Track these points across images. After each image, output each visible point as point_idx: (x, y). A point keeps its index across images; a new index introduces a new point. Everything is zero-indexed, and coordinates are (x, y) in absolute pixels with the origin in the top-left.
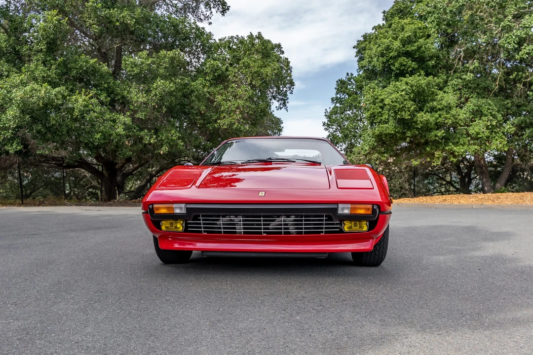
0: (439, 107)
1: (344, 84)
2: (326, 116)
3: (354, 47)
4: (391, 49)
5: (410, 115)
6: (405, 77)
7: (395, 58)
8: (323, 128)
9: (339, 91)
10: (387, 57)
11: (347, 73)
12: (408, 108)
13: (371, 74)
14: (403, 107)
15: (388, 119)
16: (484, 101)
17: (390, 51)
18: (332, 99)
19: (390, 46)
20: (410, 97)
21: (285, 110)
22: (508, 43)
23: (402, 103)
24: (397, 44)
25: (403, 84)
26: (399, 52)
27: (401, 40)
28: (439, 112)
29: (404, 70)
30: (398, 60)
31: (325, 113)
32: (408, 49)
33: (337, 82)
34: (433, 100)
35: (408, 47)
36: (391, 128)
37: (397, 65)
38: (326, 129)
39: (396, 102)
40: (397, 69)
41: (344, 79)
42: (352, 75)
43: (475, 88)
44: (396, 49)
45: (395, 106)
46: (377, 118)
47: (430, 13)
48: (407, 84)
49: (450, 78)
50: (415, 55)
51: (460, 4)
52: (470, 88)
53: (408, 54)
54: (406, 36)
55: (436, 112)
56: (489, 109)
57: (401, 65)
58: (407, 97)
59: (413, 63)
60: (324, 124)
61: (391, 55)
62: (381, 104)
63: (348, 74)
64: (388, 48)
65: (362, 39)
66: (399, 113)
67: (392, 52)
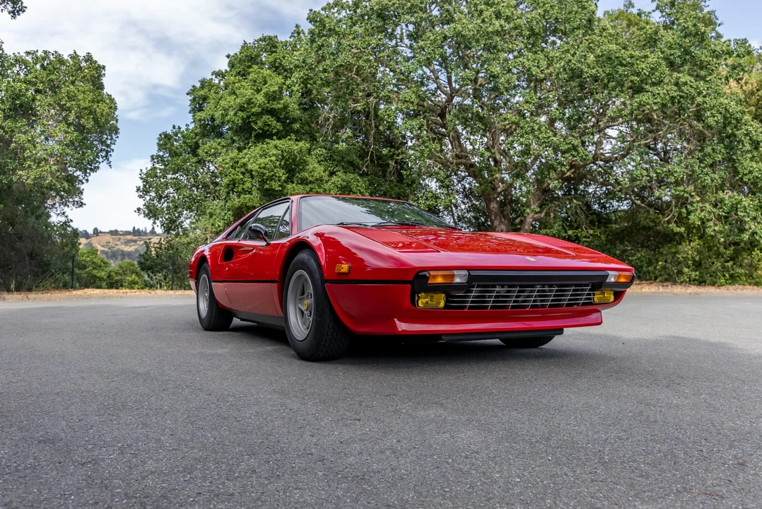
0: (311, 179)
1: (169, 139)
2: (142, 178)
3: (188, 94)
4: (253, 103)
5: (280, 186)
6: (272, 139)
7: (259, 115)
8: (137, 194)
9: (160, 147)
10: (248, 112)
12: (279, 177)
13: (210, 129)
14: (273, 175)
15: (251, 189)
16: (352, 176)
17: (252, 105)
18: (152, 157)
19: (251, 99)
20: (280, 164)
21: (108, 166)
22: (388, 115)
23: (273, 171)
24: (260, 98)
25: (275, 147)
26: (263, 109)
27: (266, 95)
28: (310, 185)
29: (268, 130)
30: (262, 117)
31: (141, 174)
32: (273, 106)
33: (160, 135)
34: (303, 170)
35: (273, 104)
36: (256, 200)
37: (260, 123)
38: (140, 197)
39: (264, 168)
40: (259, 129)
41: (169, 132)
42: (180, 128)
43: (339, 162)
44: (260, 104)
45: (262, 173)
46: (238, 187)
47: (298, 67)
48: (276, 147)
49: (314, 147)
50: (281, 114)
51: (339, 63)
52: (334, 160)
53: (272, 112)
54: (272, 90)
55: (307, 184)
56: (358, 186)
57: (266, 124)
58: (278, 163)
59: (278, 124)
60: (138, 190)
61: (253, 110)
62: (243, 170)
63: (174, 127)
64: (249, 102)
65: (198, 85)
66: (268, 182)
67: (255, 106)
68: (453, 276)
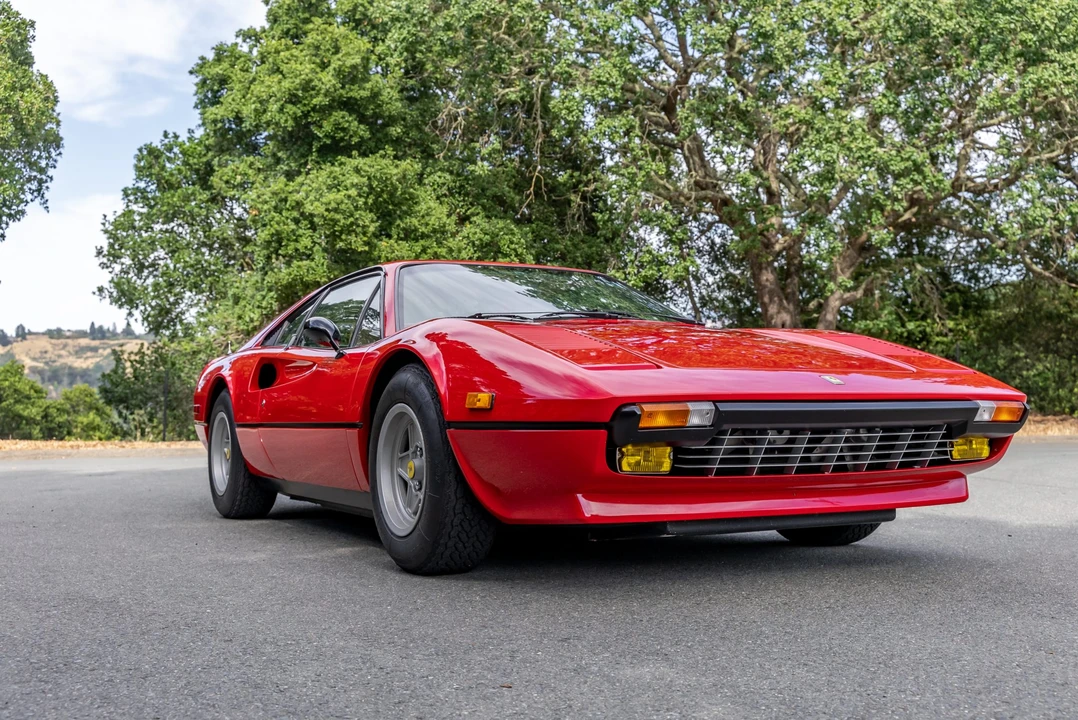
0: (423, 229)
1: (157, 157)
2: (106, 232)
3: (191, 73)
4: (313, 89)
5: (366, 243)
6: (350, 156)
7: (325, 111)
8: (97, 261)
9: (141, 172)
10: (305, 105)
11: (165, 132)
12: (364, 227)
13: (233, 138)
14: (352, 224)
15: (311, 249)
16: (501, 224)
17: (313, 92)
18: (125, 192)
19: (311, 80)
20: (366, 203)
21: (42, 208)
22: (567, 108)
23: (352, 215)
24: (328, 79)
25: (354, 171)
26: (333, 100)
27: (339, 72)
28: (422, 242)
29: (342, 139)
30: (330, 114)
31: (104, 224)
32: (351, 94)
33: (140, 150)
34: (409, 213)
35: (351, 90)
36: (320, 270)
37: (327, 126)
38: (103, 266)
39: (336, 210)
40: (326, 136)
41: (157, 144)
42: (176, 137)
43: (477, 197)
44: (327, 91)
45: (332, 220)
46: (287, 246)
47: (398, 19)
48: (357, 170)
49: (428, 170)
50: (367, 109)
51: (474, 13)
52: (467, 194)
53: (349, 105)
54: (348, 64)
55: (416, 240)
56: (512, 242)
57: (338, 127)
58: (361, 201)
59: (362, 127)
60: (99, 253)
61: (315, 101)
62: (295, 214)
63: (166, 135)
64: (307, 86)
65: (211, 56)
66: (343, 237)
67: (318, 94)
68: (686, 413)
